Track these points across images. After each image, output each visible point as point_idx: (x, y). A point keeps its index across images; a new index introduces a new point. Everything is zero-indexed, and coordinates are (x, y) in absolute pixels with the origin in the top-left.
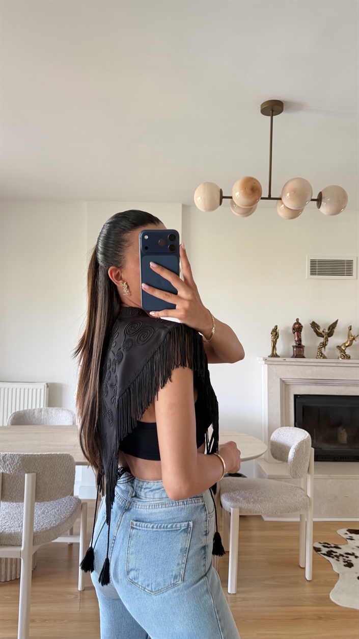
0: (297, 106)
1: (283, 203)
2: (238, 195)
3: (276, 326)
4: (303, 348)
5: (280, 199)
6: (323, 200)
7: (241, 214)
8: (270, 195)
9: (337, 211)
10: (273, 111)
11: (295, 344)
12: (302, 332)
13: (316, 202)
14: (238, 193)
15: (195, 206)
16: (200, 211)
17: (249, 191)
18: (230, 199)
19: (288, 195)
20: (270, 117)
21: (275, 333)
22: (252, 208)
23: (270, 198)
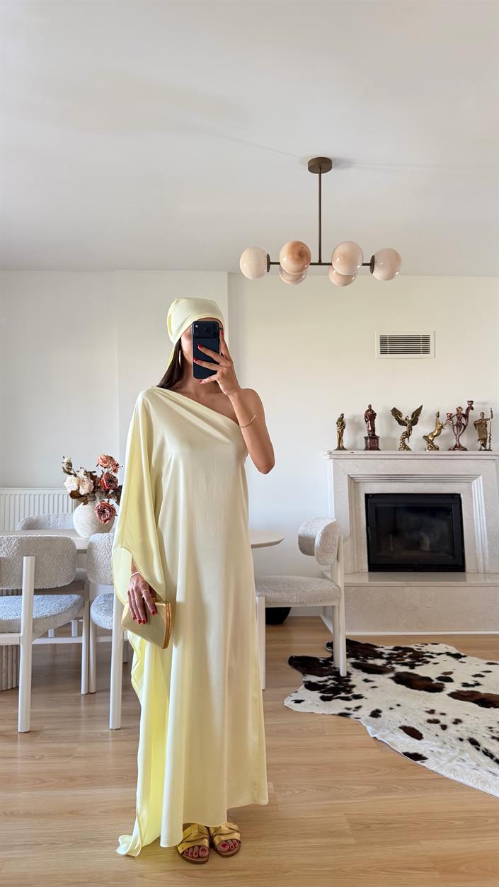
0: (346, 164)
1: (334, 270)
2: (286, 260)
3: (343, 415)
4: (378, 440)
5: (331, 264)
6: (375, 264)
7: (292, 281)
8: (320, 260)
9: (391, 276)
10: (320, 168)
11: (367, 435)
12: (375, 421)
13: (369, 267)
14: (285, 259)
15: (242, 274)
16: (247, 278)
17: (297, 257)
18: (278, 265)
19: (338, 259)
20: (318, 175)
21: (341, 423)
22: (302, 275)
23: (320, 263)
